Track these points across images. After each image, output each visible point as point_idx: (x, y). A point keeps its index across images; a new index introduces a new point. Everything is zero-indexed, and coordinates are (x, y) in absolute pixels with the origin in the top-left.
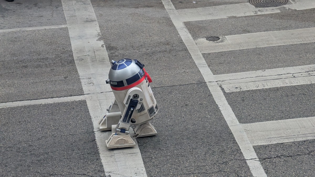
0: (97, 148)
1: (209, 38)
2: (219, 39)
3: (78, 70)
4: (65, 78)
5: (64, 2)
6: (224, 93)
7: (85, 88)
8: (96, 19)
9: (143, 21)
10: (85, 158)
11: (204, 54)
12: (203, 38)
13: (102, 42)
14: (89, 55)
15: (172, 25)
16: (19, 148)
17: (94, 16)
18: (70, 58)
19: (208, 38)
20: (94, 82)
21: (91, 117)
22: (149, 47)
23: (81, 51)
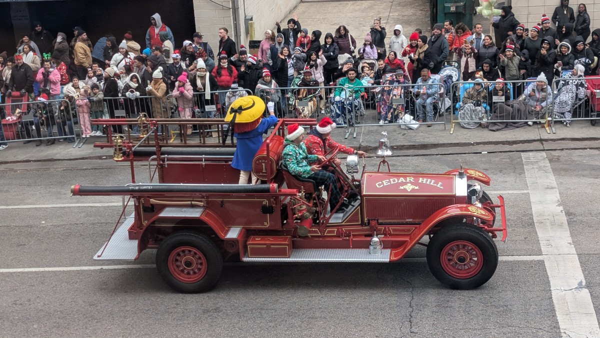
0: (553, 305)
3: (538, 232)
4: (525, 238)
5: (526, 170)
7: (543, 249)
8: (556, 186)
10: (542, 314)
13: (561, 208)
14: (548, 219)
16: (481, 299)
17: (554, 184)
18: (530, 221)
20: (553, 244)
21: (548, 276)
23: (540, 215)
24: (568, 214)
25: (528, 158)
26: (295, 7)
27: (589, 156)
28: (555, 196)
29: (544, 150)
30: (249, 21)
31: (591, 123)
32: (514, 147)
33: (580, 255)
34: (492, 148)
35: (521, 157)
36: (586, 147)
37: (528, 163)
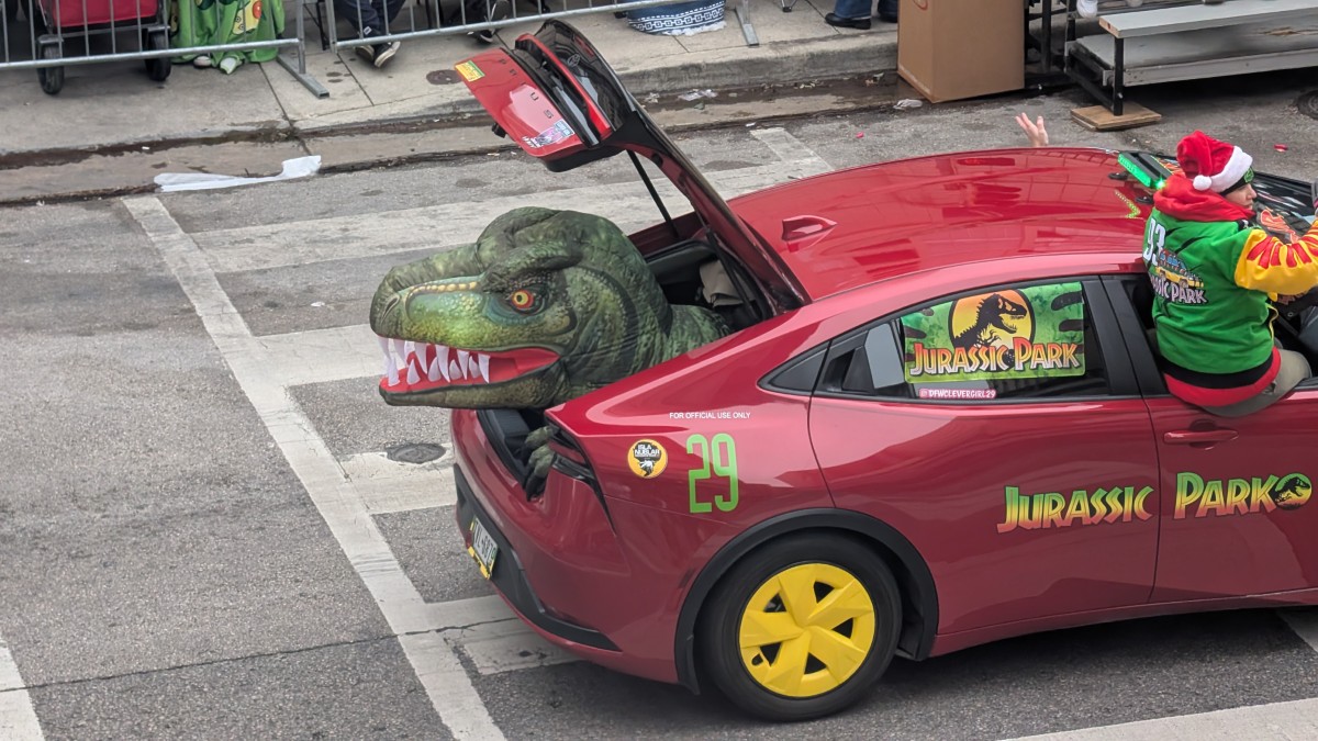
1: (402, 447)
2: (442, 451)
6: (474, 675)
9: (114, 387)
11: (379, 520)
12: (373, 450)
15: (240, 401)
19: (395, 452)
22: (145, 495)
31: (43, 82)
33: (38, 691)
36: (30, 194)
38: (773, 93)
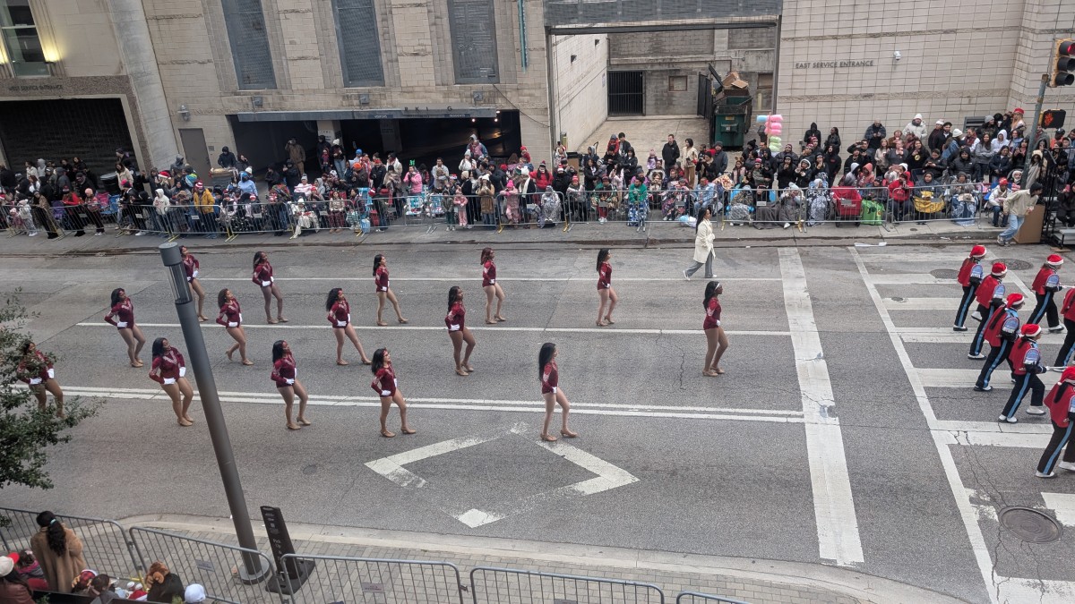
2: (903, 299)
3: (787, 313)
4: (777, 318)
5: (781, 262)
6: (903, 342)
7: (791, 326)
8: (805, 276)
9: (841, 280)
10: (787, 378)
11: (888, 310)
12: (889, 298)
13: (807, 294)
14: (796, 303)
18: (782, 304)
19: (893, 299)
20: (799, 323)
22: (844, 300)
23: (791, 299)
24: (813, 299)
25: (783, 252)
26: (601, 125)
27: (832, 252)
28: (803, 284)
29: (796, 246)
30: (563, 136)
32: (773, 243)
33: (820, 333)
34: (754, 243)
35: (777, 251)
37: (782, 257)
38: (983, 238)
